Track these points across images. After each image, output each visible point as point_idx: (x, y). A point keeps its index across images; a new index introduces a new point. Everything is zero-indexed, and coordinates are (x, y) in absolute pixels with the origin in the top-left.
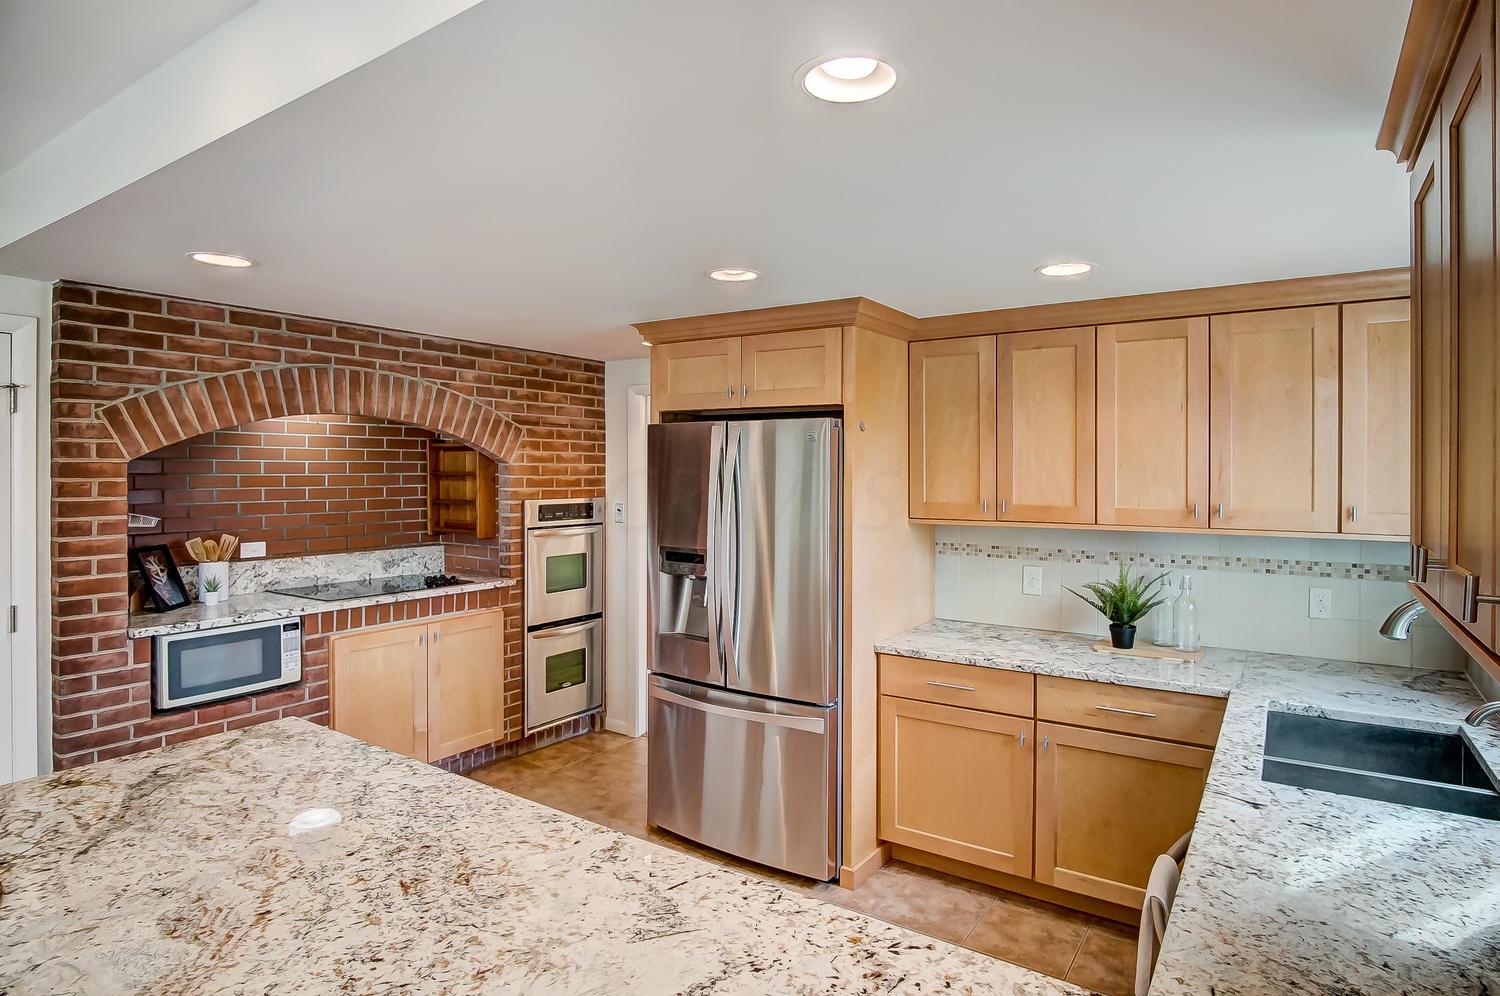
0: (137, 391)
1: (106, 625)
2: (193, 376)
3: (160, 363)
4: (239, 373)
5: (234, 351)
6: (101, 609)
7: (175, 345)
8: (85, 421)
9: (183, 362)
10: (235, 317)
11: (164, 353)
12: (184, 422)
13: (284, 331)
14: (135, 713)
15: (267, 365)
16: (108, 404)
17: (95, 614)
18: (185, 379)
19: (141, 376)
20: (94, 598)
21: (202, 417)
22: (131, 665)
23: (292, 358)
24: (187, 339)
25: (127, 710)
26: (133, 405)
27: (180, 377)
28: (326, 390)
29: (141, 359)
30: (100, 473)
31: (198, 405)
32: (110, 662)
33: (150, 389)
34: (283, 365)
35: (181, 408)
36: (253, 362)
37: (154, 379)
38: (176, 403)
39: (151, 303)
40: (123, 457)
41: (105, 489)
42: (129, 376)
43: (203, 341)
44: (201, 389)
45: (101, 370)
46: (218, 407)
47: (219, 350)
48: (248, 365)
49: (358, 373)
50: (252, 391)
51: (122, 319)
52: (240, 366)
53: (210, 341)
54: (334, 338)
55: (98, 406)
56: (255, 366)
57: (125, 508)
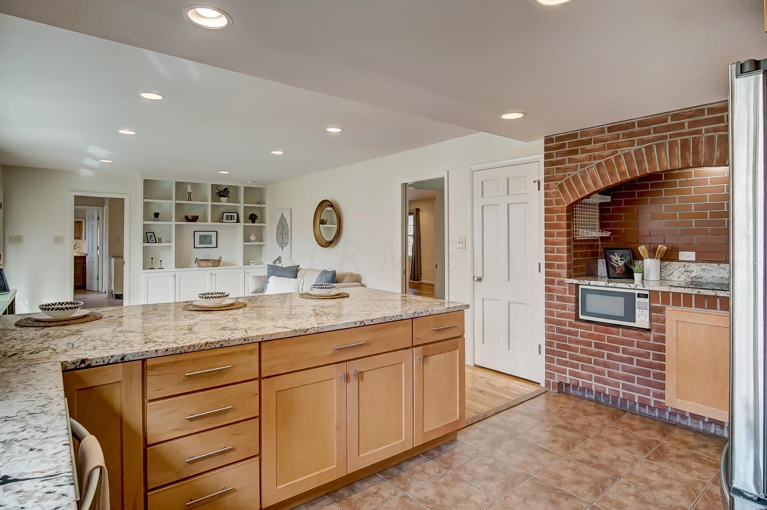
0: (569, 175)
1: (559, 275)
2: (590, 164)
3: (577, 161)
4: (612, 157)
5: (610, 147)
6: (558, 268)
7: (584, 151)
8: (552, 191)
9: (586, 158)
10: (611, 129)
11: (580, 156)
12: (587, 186)
13: (637, 129)
14: (568, 316)
15: (626, 150)
16: (559, 182)
17: (556, 270)
18: (588, 165)
19: (570, 168)
20: (556, 263)
21: (595, 183)
22: (567, 295)
23: (642, 142)
24: (589, 147)
25: (566, 313)
26: (568, 182)
27: (586, 165)
28: (663, 155)
29: (570, 161)
30: (556, 212)
31: (593, 177)
32: (560, 291)
33: (574, 173)
34: (636, 147)
35: (586, 180)
36: (619, 150)
37: (575, 169)
38: (584, 178)
39: (574, 135)
40: (564, 204)
41: (559, 218)
42: (566, 170)
43: (595, 146)
44: (594, 170)
45: (557, 169)
46: (602, 176)
47: (603, 149)
48: (617, 152)
49: (687, 140)
50: (619, 165)
51: (563, 146)
52: (613, 154)
53: (598, 145)
54: (670, 122)
55: (556, 184)
56: (620, 152)
57: (565, 226)
